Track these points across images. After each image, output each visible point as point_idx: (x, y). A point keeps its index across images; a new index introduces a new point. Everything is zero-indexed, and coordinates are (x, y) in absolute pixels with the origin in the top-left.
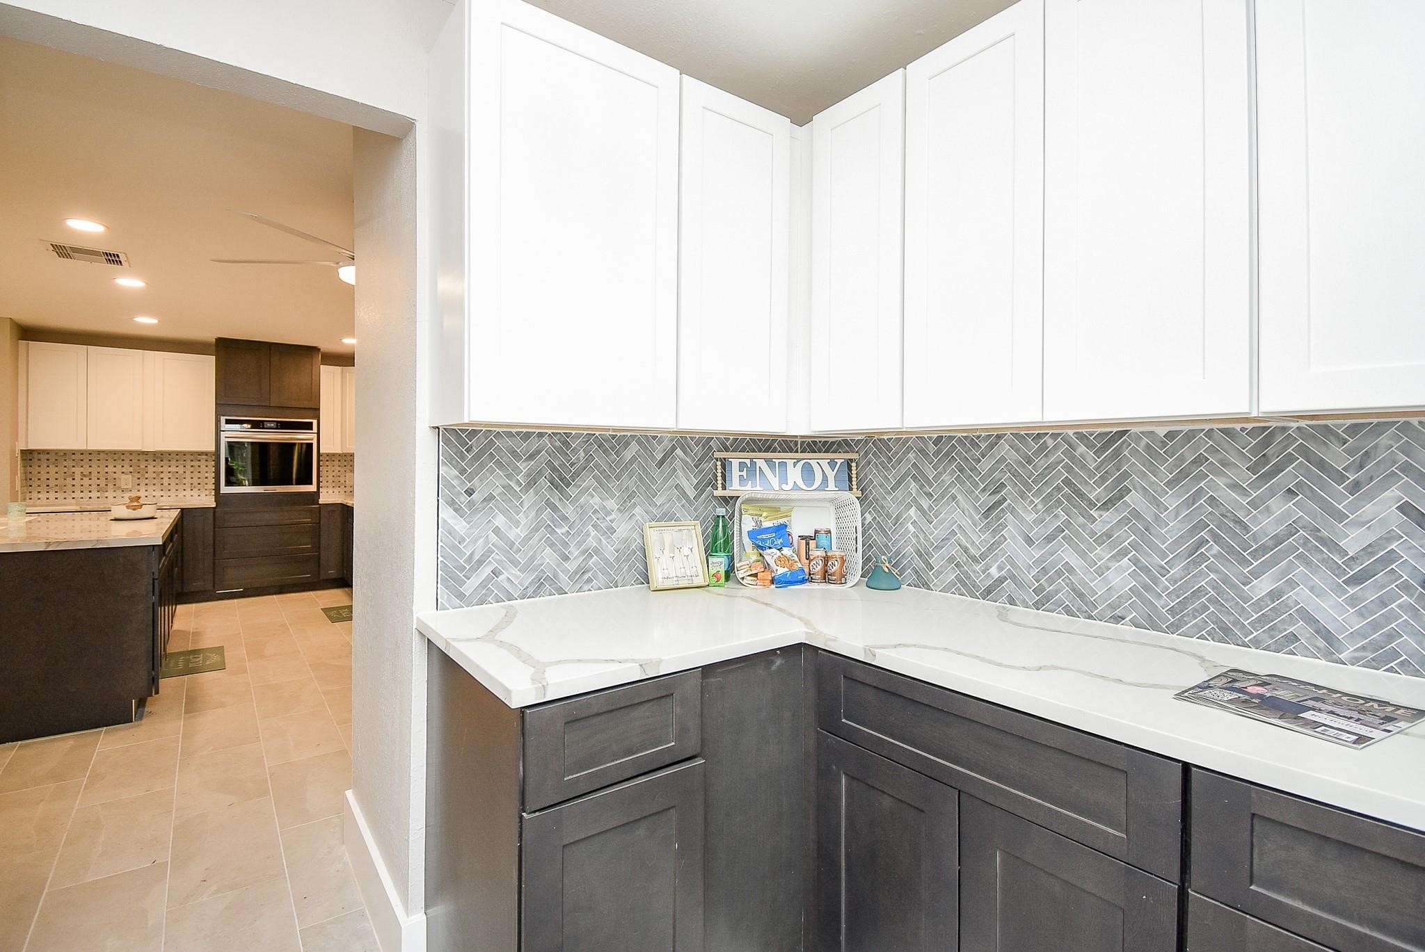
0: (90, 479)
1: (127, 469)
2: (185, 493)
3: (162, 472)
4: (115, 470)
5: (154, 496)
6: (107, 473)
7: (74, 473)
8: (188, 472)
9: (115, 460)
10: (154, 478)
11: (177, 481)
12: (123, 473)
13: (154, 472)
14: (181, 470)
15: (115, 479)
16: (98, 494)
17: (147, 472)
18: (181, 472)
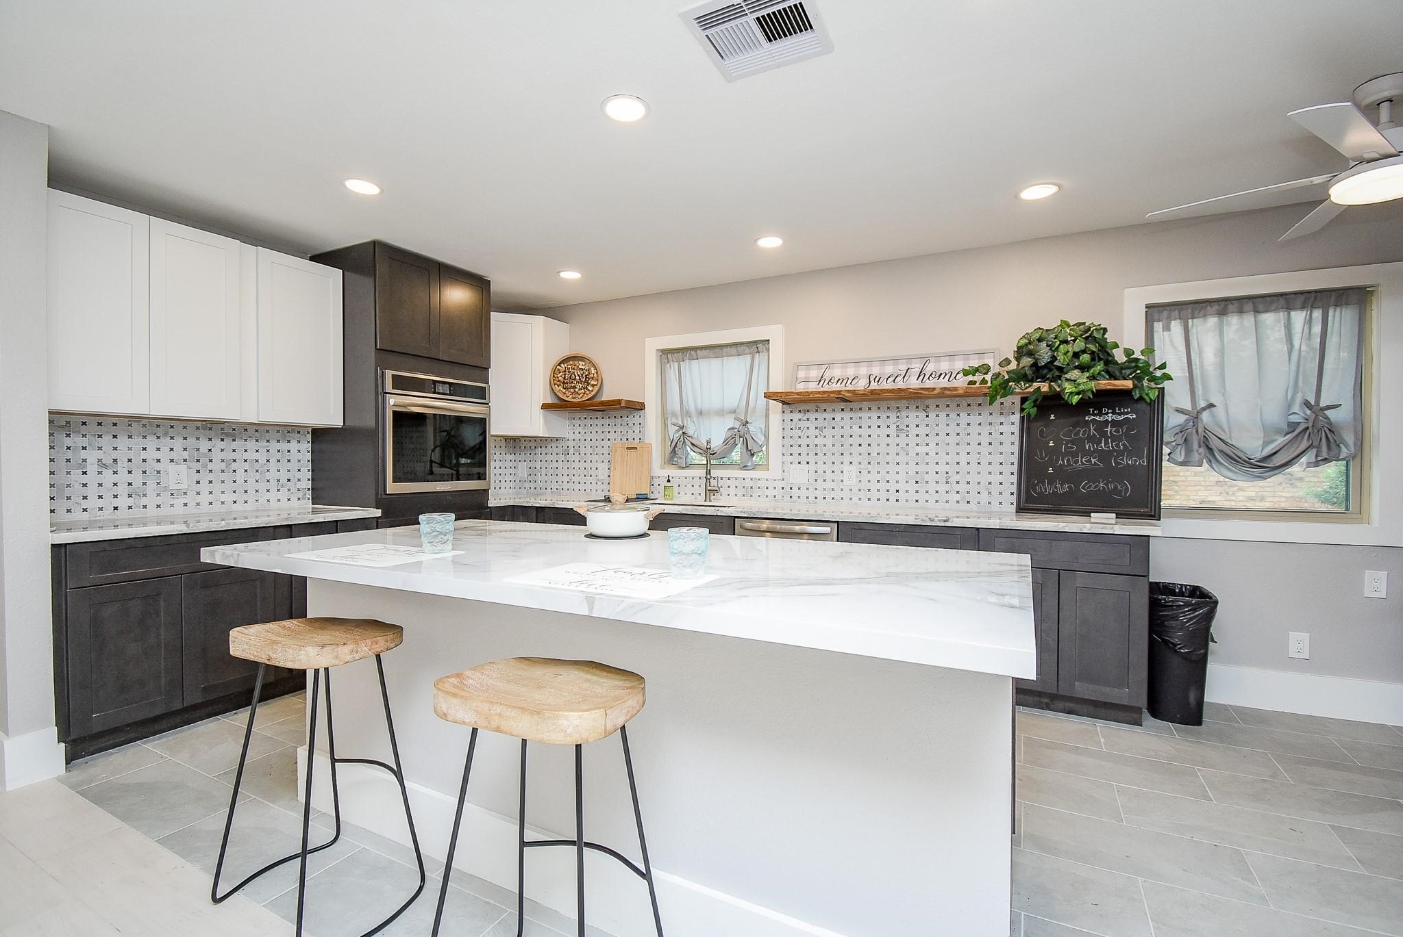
0: (115, 473)
1: (179, 454)
2: (268, 495)
3: (234, 461)
4: (158, 455)
5: (223, 503)
6: (144, 461)
7: (84, 460)
8: (273, 460)
9: (158, 438)
10: (223, 471)
11: (258, 476)
12: (172, 461)
13: (223, 461)
14: (262, 456)
15: (159, 472)
16: (130, 502)
17: (211, 461)
18: (263, 461)
